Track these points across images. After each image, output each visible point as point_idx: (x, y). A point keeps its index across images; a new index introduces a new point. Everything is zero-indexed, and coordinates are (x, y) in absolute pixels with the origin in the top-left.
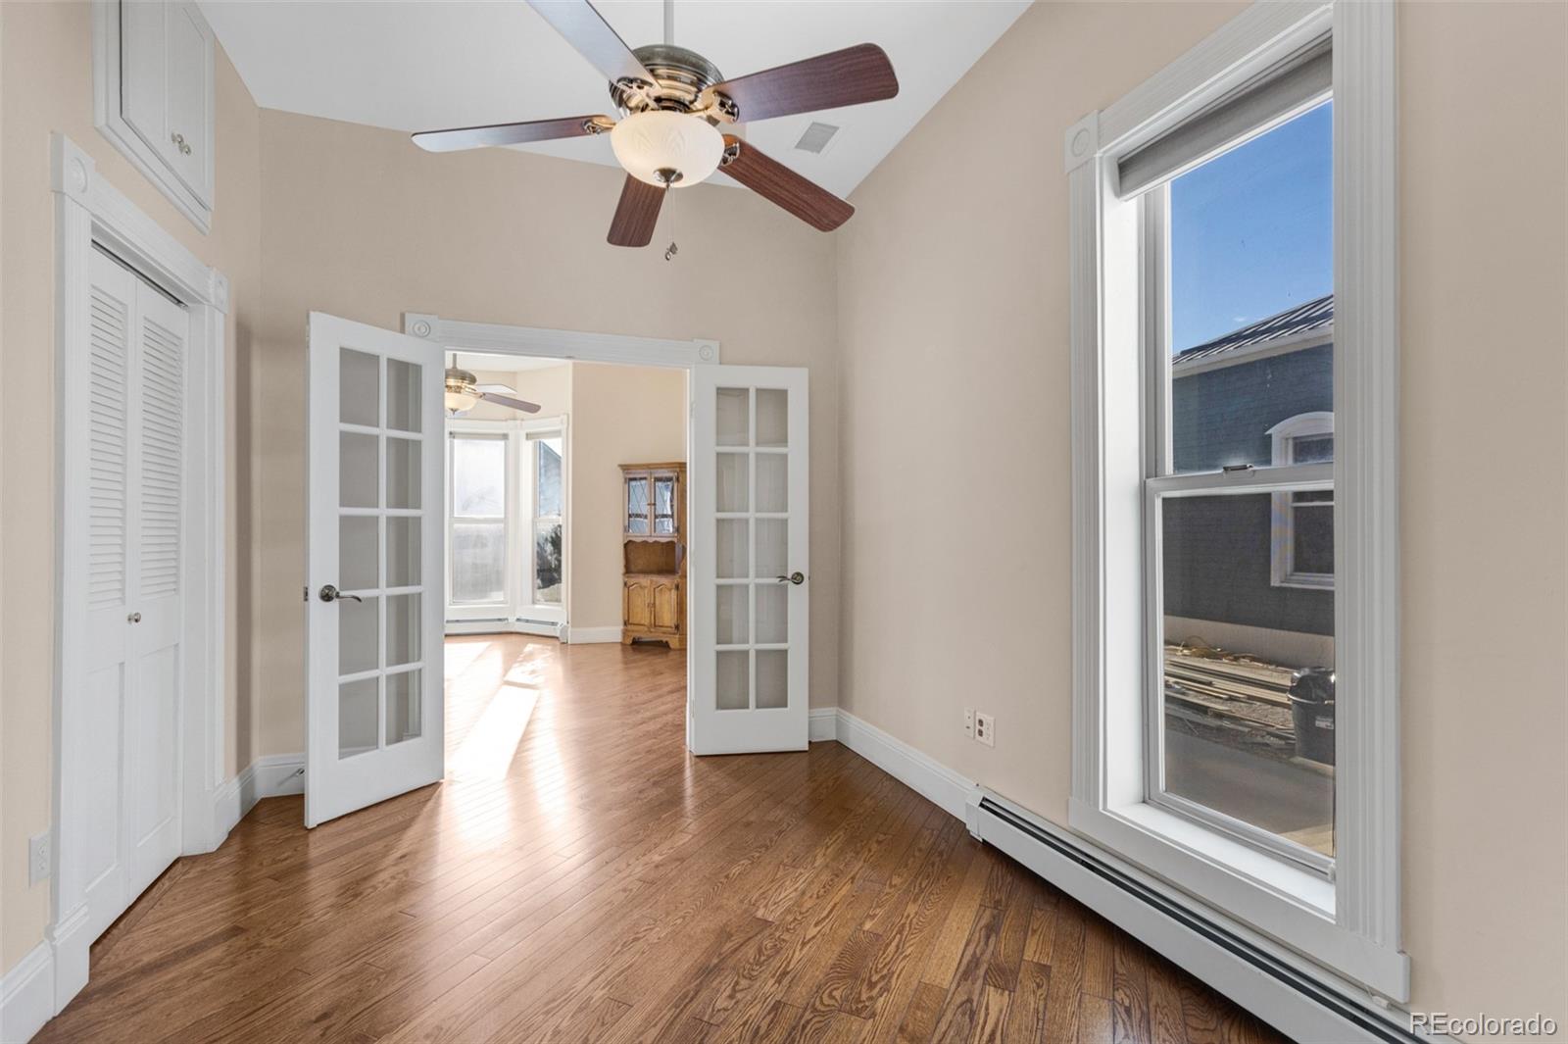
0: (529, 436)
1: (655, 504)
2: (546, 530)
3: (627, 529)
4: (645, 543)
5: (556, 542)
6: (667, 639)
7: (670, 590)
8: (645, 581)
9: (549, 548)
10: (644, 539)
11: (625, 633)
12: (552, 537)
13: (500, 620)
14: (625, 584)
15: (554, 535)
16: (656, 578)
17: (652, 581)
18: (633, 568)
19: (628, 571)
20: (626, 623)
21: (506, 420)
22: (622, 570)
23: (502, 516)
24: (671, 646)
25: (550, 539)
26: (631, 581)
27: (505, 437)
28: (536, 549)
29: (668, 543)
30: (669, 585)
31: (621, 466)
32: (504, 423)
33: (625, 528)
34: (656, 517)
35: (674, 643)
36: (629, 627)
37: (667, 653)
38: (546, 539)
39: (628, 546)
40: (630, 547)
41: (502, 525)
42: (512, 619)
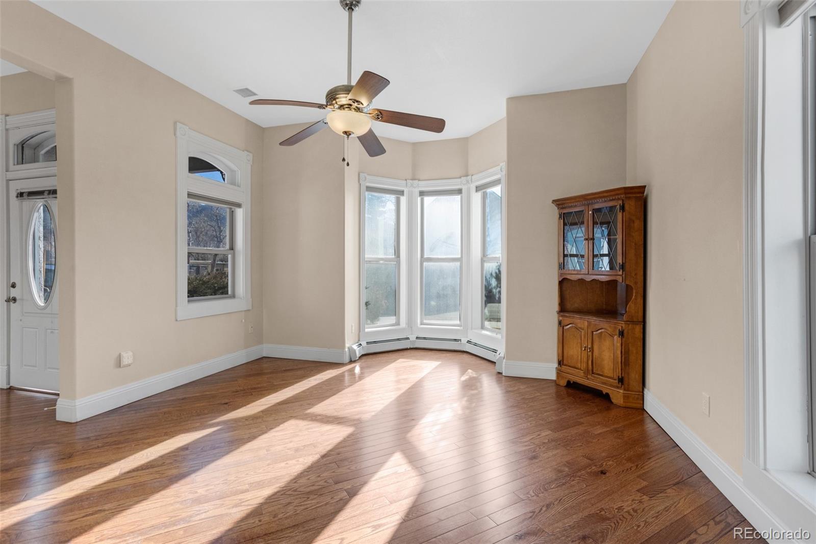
0: (478, 189)
1: (593, 239)
2: (491, 267)
3: (562, 266)
4: (581, 281)
5: (498, 278)
6: (608, 391)
7: (612, 336)
8: (583, 322)
9: (494, 283)
10: (580, 277)
11: (559, 373)
12: (496, 273)
13: (455, 340)
14: (560, 323)
15: (497, 271)
16: (594, 320)
17: (589, 324)
18: (569, 306)
19: (563, 309)
20: (560, 363)
21: (460, 178)
22: (556, 307)
23: (459, 256)
24: (614, 401)
25: (494, 275)
26: (566, 321)
27: (459, 191)
28: (484, 283)
29: (608, 282)
30: (610, 330)
31: (554, 201)
32: (459, 180)
33: (560, 265)
34: (594, 256)
35: (617, 396)
36: (564, 368)
37: (608, 409)
38: (491, 274)
39: (563, 283)
40: (565, 284)
41: (458, 264)
42: (464, 340)
